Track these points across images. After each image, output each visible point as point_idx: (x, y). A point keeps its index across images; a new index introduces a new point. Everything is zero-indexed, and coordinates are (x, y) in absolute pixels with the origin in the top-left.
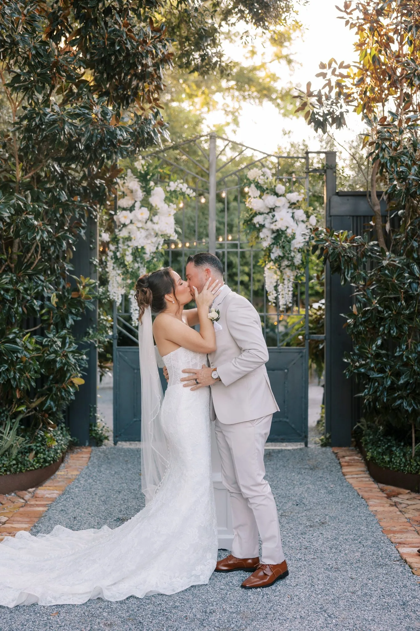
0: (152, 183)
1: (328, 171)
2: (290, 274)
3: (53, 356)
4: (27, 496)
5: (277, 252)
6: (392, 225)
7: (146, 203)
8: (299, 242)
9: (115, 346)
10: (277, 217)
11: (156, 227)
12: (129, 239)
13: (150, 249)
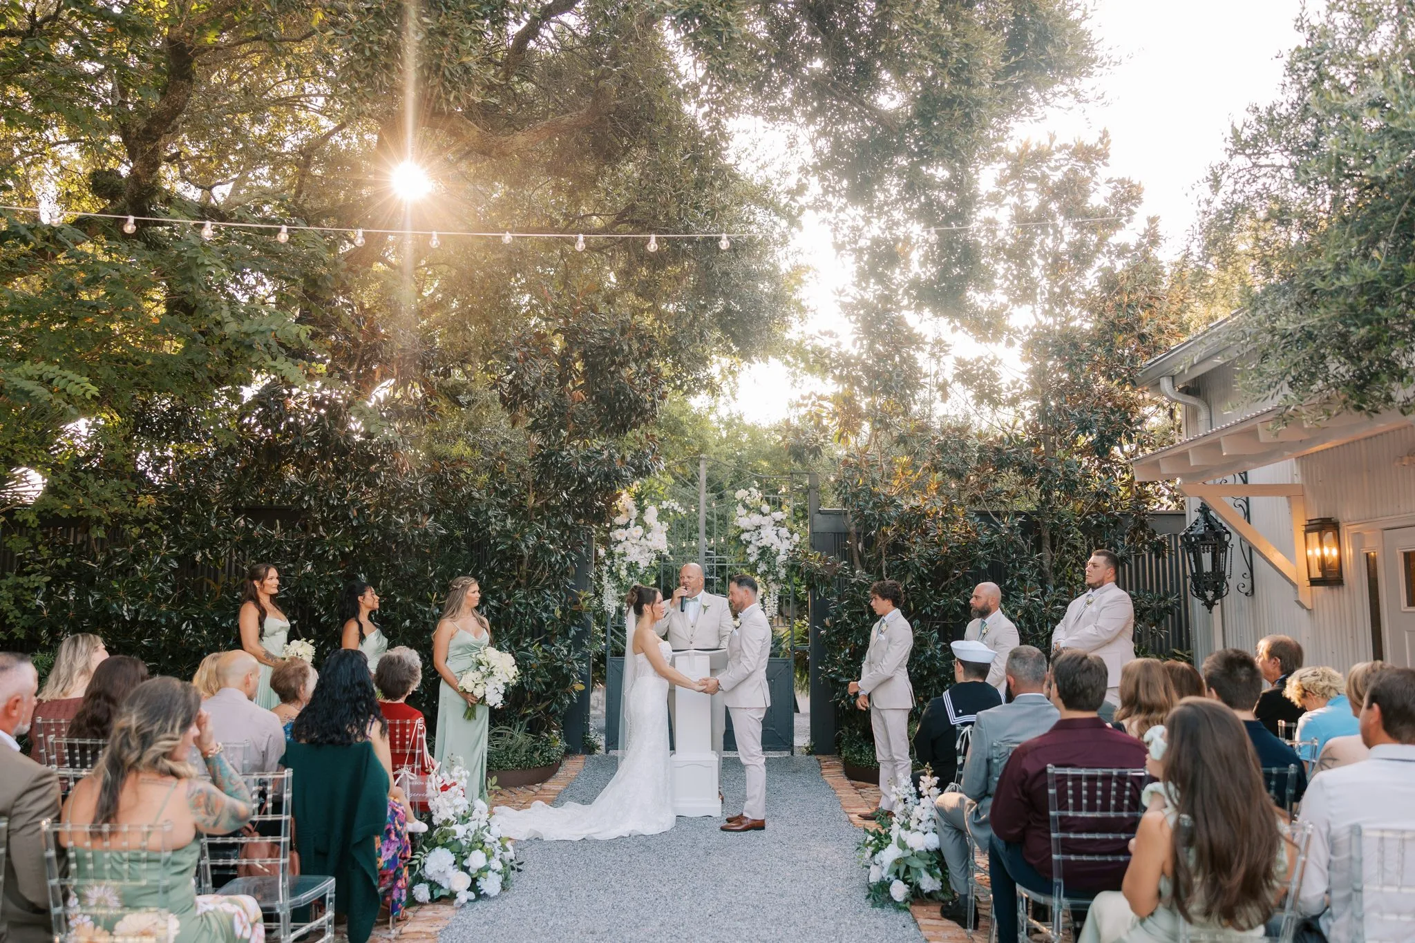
0: (646, 502)
1: (812, 491)
2: (775, 588)
3: (559, 663)
4: (536, 789)
5: (762, 567)
6: (865, 545)
7: (640, 521)
8: (782, 558)
9: (608, 657)
10: (763, 535)
11: (649, 544)
12: (624, 555)
13: (643, 564)
